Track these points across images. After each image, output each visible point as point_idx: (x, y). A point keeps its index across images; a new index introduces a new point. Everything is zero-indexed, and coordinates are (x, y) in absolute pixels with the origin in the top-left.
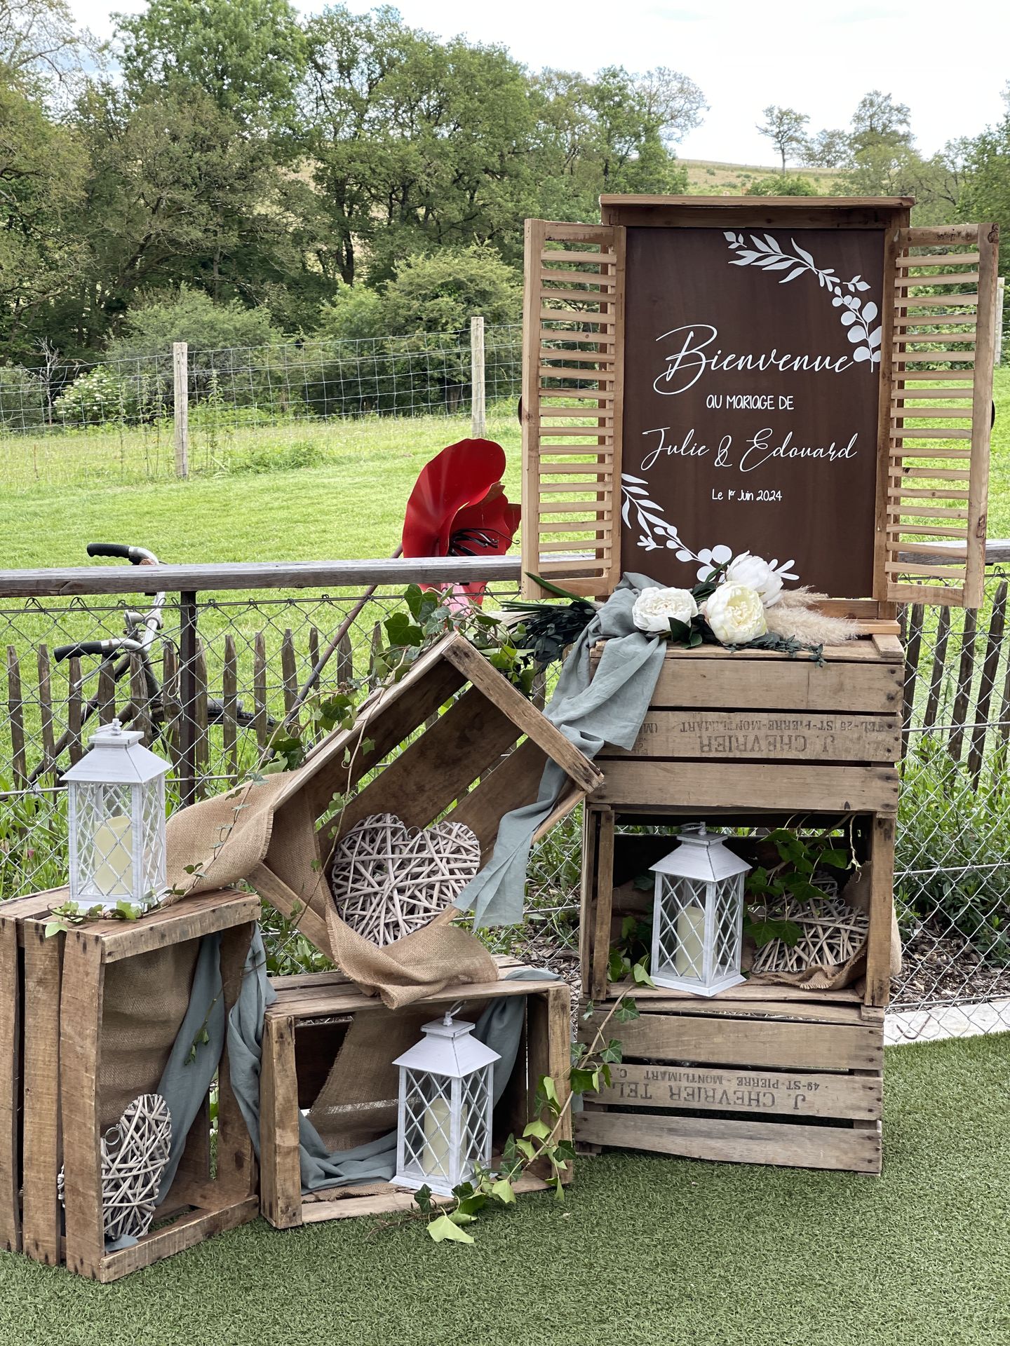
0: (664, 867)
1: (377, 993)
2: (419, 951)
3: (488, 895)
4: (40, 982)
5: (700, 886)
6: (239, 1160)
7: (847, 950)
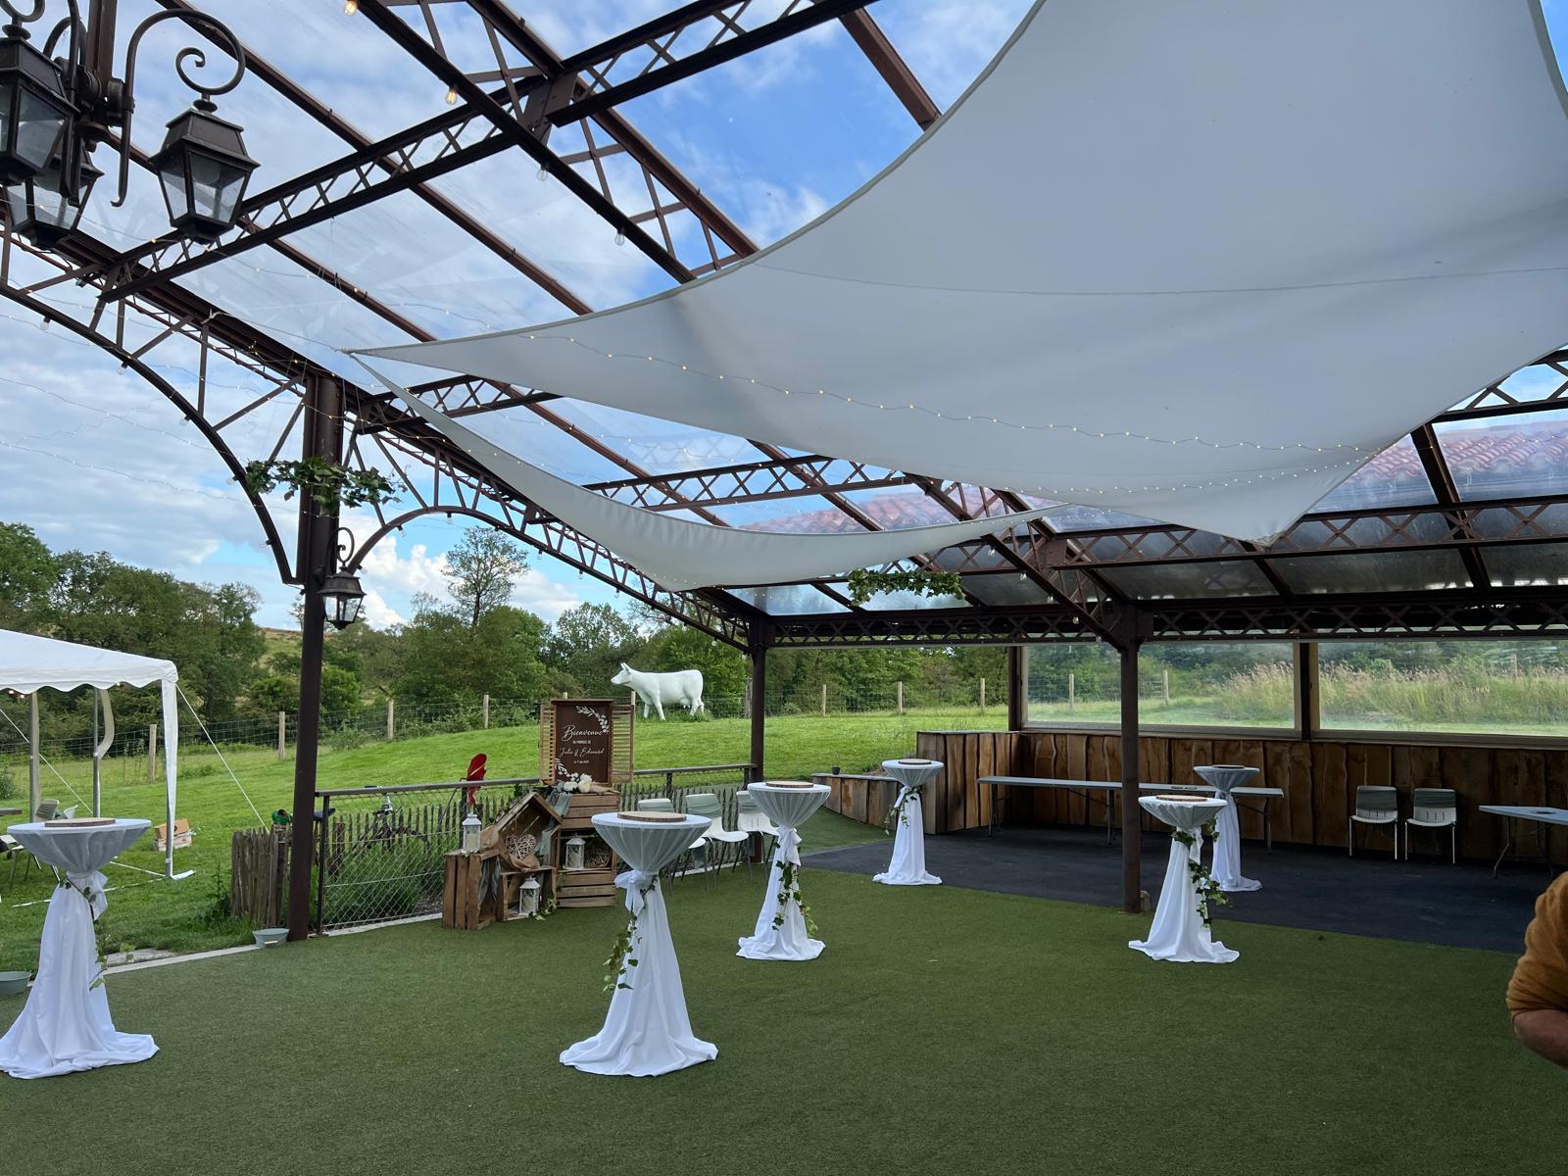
0: (568, 843)
1: (520, 870)
2: (529, 861)
3: (542, 847)
4: (462, 867)
5: (578, 846)
6: (492, 909)
7: (607, 859)
